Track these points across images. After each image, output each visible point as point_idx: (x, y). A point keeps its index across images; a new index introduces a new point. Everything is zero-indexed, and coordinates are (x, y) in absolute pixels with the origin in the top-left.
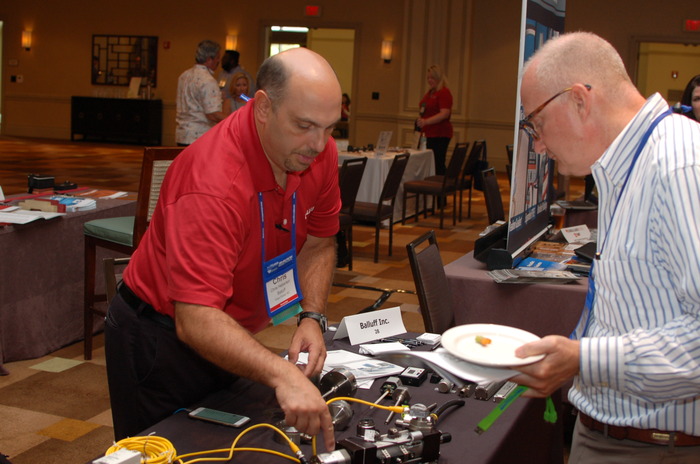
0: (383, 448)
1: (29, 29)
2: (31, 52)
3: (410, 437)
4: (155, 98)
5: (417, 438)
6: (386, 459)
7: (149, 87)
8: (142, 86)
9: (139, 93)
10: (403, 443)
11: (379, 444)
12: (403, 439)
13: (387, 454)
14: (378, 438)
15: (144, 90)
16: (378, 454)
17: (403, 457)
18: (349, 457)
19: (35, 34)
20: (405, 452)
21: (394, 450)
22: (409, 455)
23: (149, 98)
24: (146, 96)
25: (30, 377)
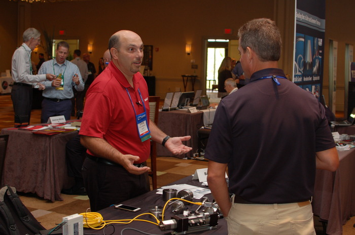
0: (192, 219)
1: (91, 43)
2: (92, 54)
3: (204, 215)
4: (151, 76)
5: (207, 216)
6: (192, 224)
7: (149, 70)
8: (145, 70)
9: (144, 73)
10: (201, 218)
11: (189, 218)
12: (201, 216)
13: (193, 222)
14: (189, 215)
15: (146, 71)
16: (189, 222)
17: (200, 223)
18: (176, 222)
19: (94, 45)
20: (201, 221)
21: (197, 221)
22: (203, 222)
23: (149, 75)
24: (147, 75)
25: (73, 202)
